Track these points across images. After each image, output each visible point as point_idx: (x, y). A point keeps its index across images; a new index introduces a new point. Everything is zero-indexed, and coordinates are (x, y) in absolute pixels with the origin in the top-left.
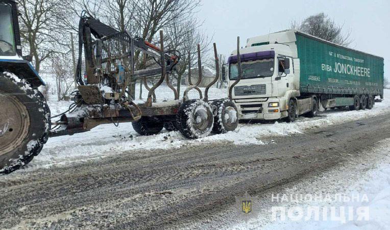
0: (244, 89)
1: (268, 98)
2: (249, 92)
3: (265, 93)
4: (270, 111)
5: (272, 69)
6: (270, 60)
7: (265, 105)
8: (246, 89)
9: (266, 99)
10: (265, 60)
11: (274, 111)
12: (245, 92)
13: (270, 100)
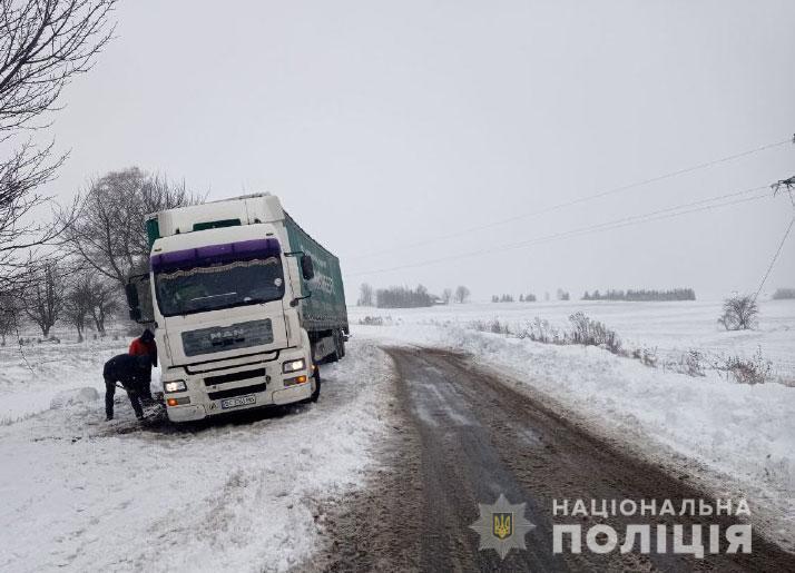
0: (213, 336)
1: (278, 351)
2: (227, 343)
3: (271, 340)
4: (288, 382)
5: (278, 282)
6: (268, 261)
7: (274, 369)
8: (219, 335)
9: (274, 355)
10: (256, 262)
11: (297, 381)
12: (214, 344)
13: (284, 356)
